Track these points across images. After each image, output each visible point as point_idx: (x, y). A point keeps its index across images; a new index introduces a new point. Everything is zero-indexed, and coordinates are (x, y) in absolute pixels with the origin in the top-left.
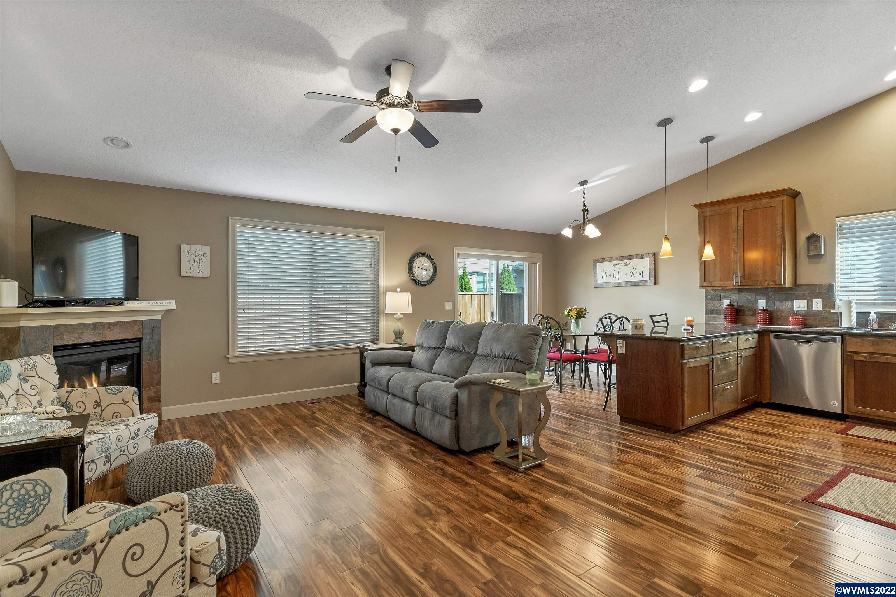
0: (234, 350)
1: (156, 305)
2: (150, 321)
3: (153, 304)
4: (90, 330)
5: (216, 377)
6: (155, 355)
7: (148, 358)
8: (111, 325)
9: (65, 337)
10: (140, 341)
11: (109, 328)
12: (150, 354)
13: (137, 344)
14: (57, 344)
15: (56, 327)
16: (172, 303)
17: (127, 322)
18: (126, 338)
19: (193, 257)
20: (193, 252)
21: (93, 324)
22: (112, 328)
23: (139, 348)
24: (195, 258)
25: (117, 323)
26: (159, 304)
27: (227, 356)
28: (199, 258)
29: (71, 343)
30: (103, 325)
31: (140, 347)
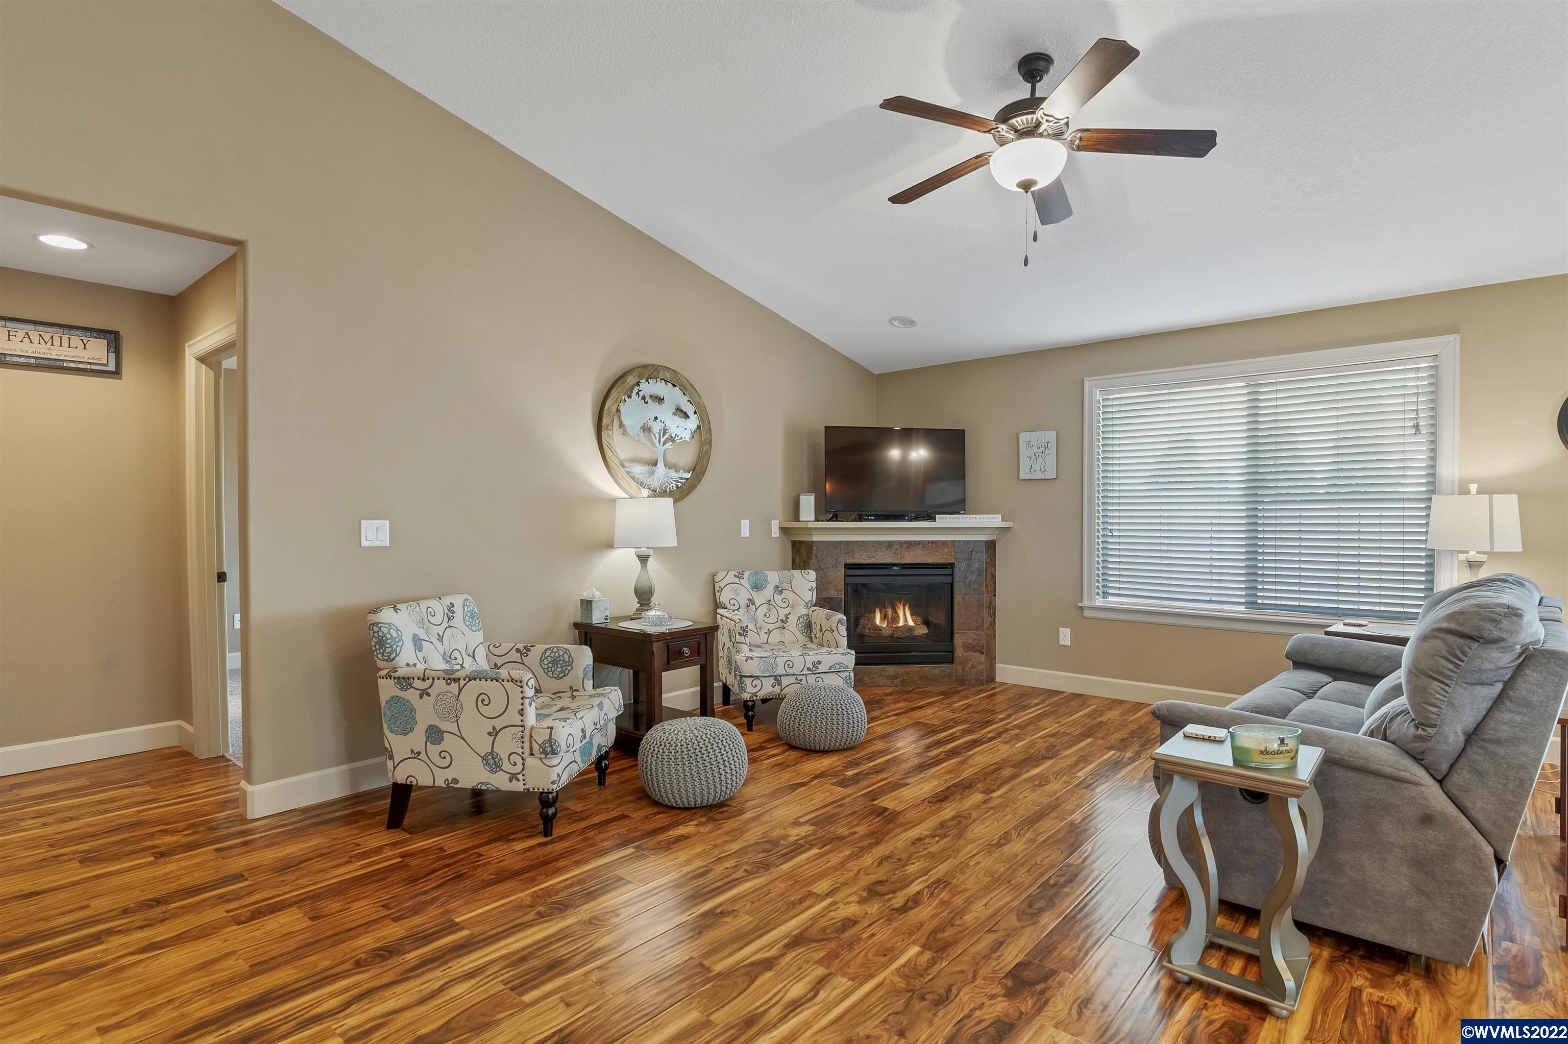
0: (1091, 598)
1: (975, 520)
2: (967, 542)
3: (971, 520)
4: (884, 549)
5: (1065, 636)
6: (974, 590)
7: (964, 591)
8: (910, 545)
9: (856, 555)
10: (952, 568)
11: (908, 548)
12: (968, 586)
13: (948, 571)
14: (849, 561)
15: (848, 543)
16: (997, 518)
17: (932, 542)
18: (930, 562)
19: (1035, 449)
20: (1034, 443)
21: (888, 542)
22: (912, 548)
23: (951, 577)
24: (1037, 450)
25: (918, 543)
26: (978, 520)
27: (1080, 604)
28: (1042, 450)
29: (863, 561)
30: (901, 543)
31: (952, 575)
